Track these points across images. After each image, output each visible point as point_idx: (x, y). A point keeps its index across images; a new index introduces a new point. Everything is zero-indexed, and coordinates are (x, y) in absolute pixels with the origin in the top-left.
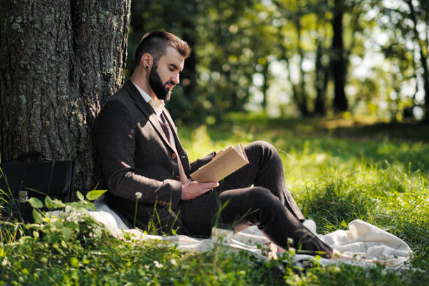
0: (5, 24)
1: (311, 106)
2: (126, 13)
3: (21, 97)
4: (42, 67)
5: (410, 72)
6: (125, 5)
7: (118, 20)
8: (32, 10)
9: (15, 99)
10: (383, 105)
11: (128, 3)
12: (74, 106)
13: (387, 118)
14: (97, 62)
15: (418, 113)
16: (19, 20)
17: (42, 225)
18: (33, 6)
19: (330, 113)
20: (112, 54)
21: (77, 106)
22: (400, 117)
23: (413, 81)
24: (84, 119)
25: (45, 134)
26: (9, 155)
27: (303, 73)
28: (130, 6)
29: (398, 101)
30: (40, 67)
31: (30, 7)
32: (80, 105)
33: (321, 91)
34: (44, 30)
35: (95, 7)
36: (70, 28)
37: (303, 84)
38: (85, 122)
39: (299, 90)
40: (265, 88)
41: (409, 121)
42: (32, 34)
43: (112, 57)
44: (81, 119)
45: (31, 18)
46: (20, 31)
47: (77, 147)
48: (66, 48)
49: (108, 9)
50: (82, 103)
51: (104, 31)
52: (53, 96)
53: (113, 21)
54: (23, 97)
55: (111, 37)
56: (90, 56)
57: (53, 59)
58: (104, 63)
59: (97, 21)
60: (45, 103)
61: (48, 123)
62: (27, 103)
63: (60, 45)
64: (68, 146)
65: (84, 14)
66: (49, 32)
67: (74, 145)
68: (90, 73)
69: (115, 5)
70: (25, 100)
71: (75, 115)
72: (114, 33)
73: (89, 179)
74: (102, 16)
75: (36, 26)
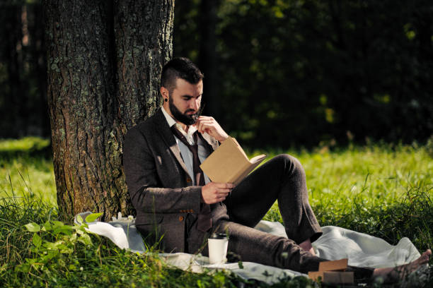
3: (60, 130)
4: (77, 102)
6: (161, 38)
7: (155, 53)
8: (67, 51)
11: (165, 36)
12: (110, 136)
14: (135, 93)
16: (57, 60)
18: (67, 47)
20: (151, 84)
21: (113, 135)
24: (119, 147)
25: (82, 162)
28: (168, 38)
30: (75, 102)
31: (65, 49)
32: (116, 135)
34: (77, 68)
35: (130, 42)
38: (121, 150)
42: (66, 73)
43: (151, 88)
44: (117, 147)
45: (66, 59)
46: (58, 70)
47: (112, 173)
48: (100, 83)
49: (142, 44)
50: (118, 132)
51: (140, 64)
52: (88, 128)
53: (149, 54)
54: (62, 130)
55: (148, 69)
56: (128, 89)
57: (87, 93)
58: (142, 94)
59: (132, 56)
60: (80, 135)
61: (84, 152)
62: (66, 135)
63: (94, 81)
64: (104, 173)
65: (121, 50)
66: (82, 70)
67: (109, 171)
68: (128, 104)
69: (150, 40)
70: (64, 133)
71: (111, 144)
72: (151, 65)
73: (125, 202)
74: (137, 51)
75: (70, 65)
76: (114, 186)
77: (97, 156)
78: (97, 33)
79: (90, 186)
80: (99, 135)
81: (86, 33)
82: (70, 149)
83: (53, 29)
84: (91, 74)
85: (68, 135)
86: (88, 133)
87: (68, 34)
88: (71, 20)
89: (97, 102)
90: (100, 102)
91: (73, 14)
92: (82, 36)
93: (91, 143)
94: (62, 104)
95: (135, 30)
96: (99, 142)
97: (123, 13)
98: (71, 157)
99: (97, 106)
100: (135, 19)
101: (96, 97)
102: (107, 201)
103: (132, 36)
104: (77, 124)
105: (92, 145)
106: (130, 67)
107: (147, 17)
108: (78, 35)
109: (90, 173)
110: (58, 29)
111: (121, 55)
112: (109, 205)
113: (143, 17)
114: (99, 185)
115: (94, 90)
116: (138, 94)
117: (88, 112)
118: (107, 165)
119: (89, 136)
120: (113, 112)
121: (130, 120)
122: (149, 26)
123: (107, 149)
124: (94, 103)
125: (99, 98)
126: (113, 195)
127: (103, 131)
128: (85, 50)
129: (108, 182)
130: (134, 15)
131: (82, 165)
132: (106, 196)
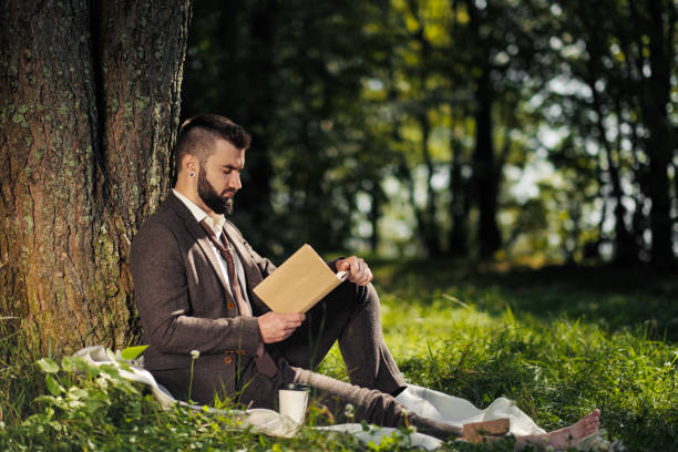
0: (3, 115)
1: (444, 243)
2: (174, 99)
3: (25, 218)
4: (57, 176)
5: (593, 189)
6: (173, 88)
7: (162, 110)
8: (42, 96)
9: (17, 222)
10: (554, 240)
11: (177, 85)
12: (100, 232)
13: (559, 258)
14: (133, 169)
15: (607, 250)
16: (23, 109)
17: (60, 398)
18: (42, 89)
19: (474, 253)
20: (154, 156)
21: (105, 231)
22: (578, 257)
23: (598, 203)
24: (114, 249)
25: (60, 270)
26: (8, 302)
27: (432, 193)
28: (179, 90)
29: (576, 233)
30: (53, 176)
31: (38, 92)
32: (109, 231)
33: (458, 219)
34: (59, 123)
35: (130, 90)
36: (95, 120)
37: (432, 208)
38: (117, 255)
39: (426, 218)
40: (374, 216)
41: (592, 262)
42: (41, 129)
43: (155, 162)
44: (111, 249)
45: (40, 107)
46: (25, 125)
47: (105, 289)
48: (89, 149)
49: (148, 94)
50: (112, 227)
51: (144, 124)
52: (71, 218)
53: (157, 111)
54: (29, 219)
55: (153, 133)
56: (123, 160)
57: (72, 163)
58: (143, 171)
59: (134, 111)
60: (60, 228)
61: (65, 255)
62: (34, 228)
63: (81, 145)
64: (93, 288)
65: (115, 101)
66: (66, 127)
67: (100, 286)
68: (124, 185)
69: (159, 90)
70: (31, 223)
71: (102, 244)
72: (158, 128)
73: (123, 334)
74: (140, 105)
75: (48, 117)
76: (109, 310)
77: (84, 262)
78: (87, 72)
79: (71, 308)
80: (87, 229)
81: (72, 70)
82: (41, 249)
83: (19, 60)
84: (77, 134)
85: (39, 227)
86: (72, 226)
87: (45, 70)
88: (51, 49)
89: (86, 178)
90: (89, 178)
91: (53, 39)
92: (67, 74)
93: (76, 240)
94: (31, 178)
95: (139, 72)
96: (87, 240)
97: (121, 44)
98: (43, 261)
99: (85, 184)
100: (141, 55)
101: (85, 170)
102: (98, 333)
103: (135, 81)
104: (55, 211)
105: (76, 244)
106: (128, 128)
107: (158, 55)
108: (60, 73)
109: (73, 288)
110: (28, 60)
111: (114, 109)
112: (101, 338)
113: (153, 53)
114: (85, 307)
115: (82, 159)
116: (138, 170)
117: (73, 192)
118: (97, 277)
119: (73, 230)
120: (104, 196)
121: (127, 210)
122: (158, 68)
123: (97, 251)
124: (83, 180)
125: (89, 172)
126: (106, 323)
127: (92, 223)
128: (71, 96)
129: (99, 303)
130: (140, 49)
131: (60, 274)
132: (95, 324)
